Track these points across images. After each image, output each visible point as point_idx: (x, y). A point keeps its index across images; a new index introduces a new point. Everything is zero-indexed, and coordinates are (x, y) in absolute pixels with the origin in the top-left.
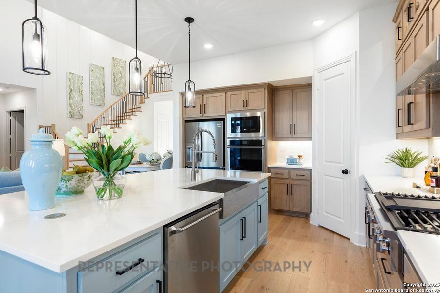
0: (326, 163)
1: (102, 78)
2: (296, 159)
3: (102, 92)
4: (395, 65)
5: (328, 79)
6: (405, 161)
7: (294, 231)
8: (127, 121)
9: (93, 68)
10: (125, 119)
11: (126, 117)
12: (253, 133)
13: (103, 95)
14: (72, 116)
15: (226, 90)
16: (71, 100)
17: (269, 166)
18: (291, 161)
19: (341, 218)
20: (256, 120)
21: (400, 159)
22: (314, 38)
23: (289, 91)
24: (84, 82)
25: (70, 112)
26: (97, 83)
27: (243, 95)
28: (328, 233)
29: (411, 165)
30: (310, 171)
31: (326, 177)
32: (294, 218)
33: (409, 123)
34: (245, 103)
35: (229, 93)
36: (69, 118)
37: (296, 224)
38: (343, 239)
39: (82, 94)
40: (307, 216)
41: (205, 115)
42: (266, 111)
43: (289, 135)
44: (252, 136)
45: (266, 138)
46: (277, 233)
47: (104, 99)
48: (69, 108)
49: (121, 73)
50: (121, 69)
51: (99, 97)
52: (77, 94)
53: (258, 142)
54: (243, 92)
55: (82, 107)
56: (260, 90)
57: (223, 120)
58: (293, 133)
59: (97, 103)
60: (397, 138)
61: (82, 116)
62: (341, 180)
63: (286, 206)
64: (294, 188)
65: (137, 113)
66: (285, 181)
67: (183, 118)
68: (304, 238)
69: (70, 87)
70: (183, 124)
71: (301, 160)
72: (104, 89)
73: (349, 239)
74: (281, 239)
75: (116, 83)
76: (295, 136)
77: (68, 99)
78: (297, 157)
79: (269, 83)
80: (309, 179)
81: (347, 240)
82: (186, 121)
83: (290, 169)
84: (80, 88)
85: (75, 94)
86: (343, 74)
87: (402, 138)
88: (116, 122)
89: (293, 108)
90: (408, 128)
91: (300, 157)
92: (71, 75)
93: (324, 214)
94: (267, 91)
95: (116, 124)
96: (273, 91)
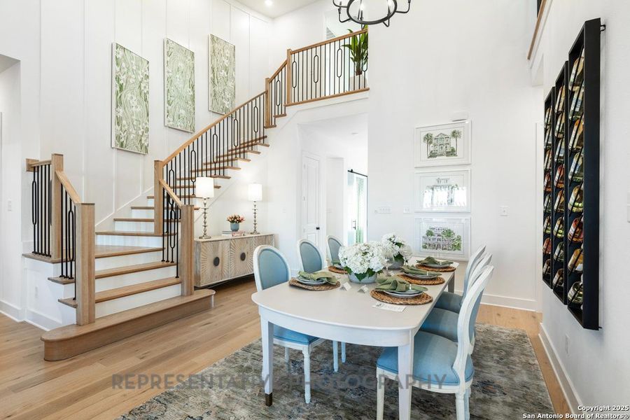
1: (189, 73)
3: (190, 102)
8: (240, 163)
9: (169, 49)
10: (236, 159)
11: (238, 156)
13: (192, 110)
14: (122, 145)
16: (121, 110)
24: (151, 74)
25: (118, 138)
26: (179, 81)
36: (115, 151)
39: (146, 100)
47: (193, 119)
48: (115, 127)
49: (226, 70)
50: (226, 62)
51: (183, 112)
52: (135, 98)
55: (147, 130)
59: (180, 125)
61: (146, 148)
65: (259, 148)
69: (118, 79)
72: (193, 96)
75: (217, 89)
77: (114, 106)
84: (143, 85)
85: (130, 97)
88: (220, 166)
92: (121, 52)
95: (220, 168)
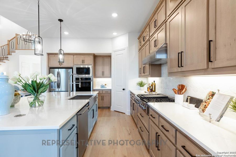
0: (117, 87)
2: (104, 86)
4: (138, 53)
5: (117, 55)
6: (141, 85)
7: (106, 114)
12: (87, 75)
15: (74, 54)
17: (94, 89)
18: (102, 86)
19: (122, 106)
20: (88, 69)
21: (140, 84)
22: (113, 38)
23: (101, 58)
27: (82, 58)
28: (118, 113)
29: (143, 86)
30: (111, 90)
31: (117, 92)
32: (104, 109)
33: (144, 73)
34: (83, 61)
35: (75, 56)
37: (105, 111)
38: (123, 114)
40: (109, 108)
41: (62, 66)
42: (93, 65)
43: (102, 76)
44: (87, 76)
45: (93, 77)
46: (100, 116)
53: (90, 79)
54: (82, 56)
56: (90, 56)
57: (72, 68)
58: (103, 76)
60: (139, 77)
62: (122, 92)
63: (101, 105)
64: (104, 97)
65: (5, 61)
66: (100, 94)
67: (48, 66)
68: (110, 116)
70: (48, 69)
71: (106, 86)
73: (125, 113)
74: (102, 118)
76: (104, 76)
78: (104, 85)
79: (94, 54)
80: (110, 93)
81: (124, 114)
82: (50, 68)
83: (102, 90)
86: (123, 54)
87: (141, 77)
89: (103, 65)
90: (143, 74)
91: (105, 85)
93: (116, 106)
94: (93, 57)
96: (95, 57)
